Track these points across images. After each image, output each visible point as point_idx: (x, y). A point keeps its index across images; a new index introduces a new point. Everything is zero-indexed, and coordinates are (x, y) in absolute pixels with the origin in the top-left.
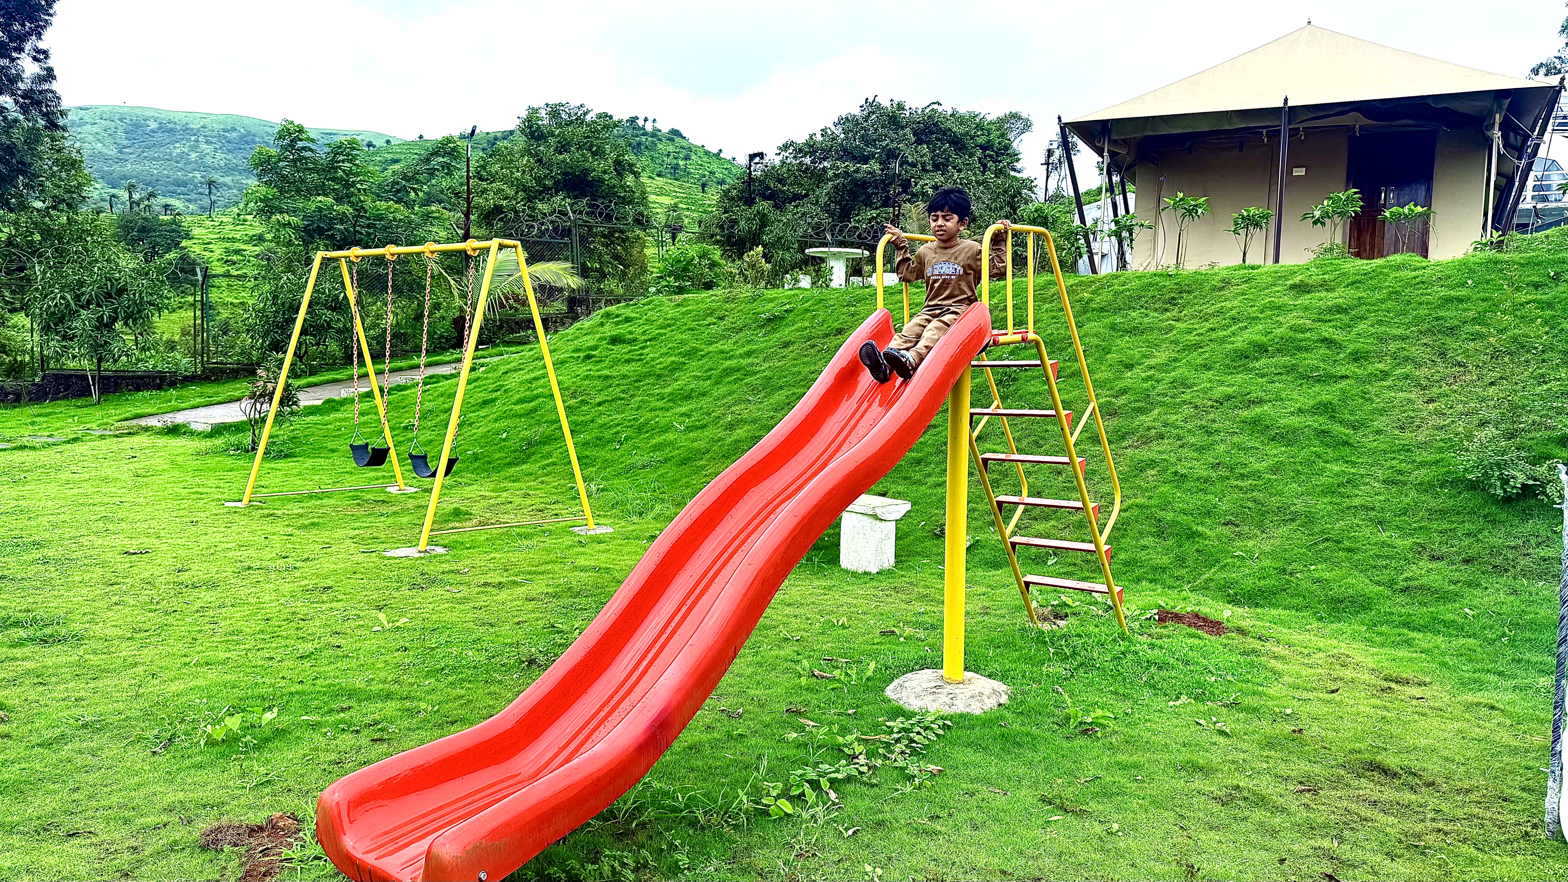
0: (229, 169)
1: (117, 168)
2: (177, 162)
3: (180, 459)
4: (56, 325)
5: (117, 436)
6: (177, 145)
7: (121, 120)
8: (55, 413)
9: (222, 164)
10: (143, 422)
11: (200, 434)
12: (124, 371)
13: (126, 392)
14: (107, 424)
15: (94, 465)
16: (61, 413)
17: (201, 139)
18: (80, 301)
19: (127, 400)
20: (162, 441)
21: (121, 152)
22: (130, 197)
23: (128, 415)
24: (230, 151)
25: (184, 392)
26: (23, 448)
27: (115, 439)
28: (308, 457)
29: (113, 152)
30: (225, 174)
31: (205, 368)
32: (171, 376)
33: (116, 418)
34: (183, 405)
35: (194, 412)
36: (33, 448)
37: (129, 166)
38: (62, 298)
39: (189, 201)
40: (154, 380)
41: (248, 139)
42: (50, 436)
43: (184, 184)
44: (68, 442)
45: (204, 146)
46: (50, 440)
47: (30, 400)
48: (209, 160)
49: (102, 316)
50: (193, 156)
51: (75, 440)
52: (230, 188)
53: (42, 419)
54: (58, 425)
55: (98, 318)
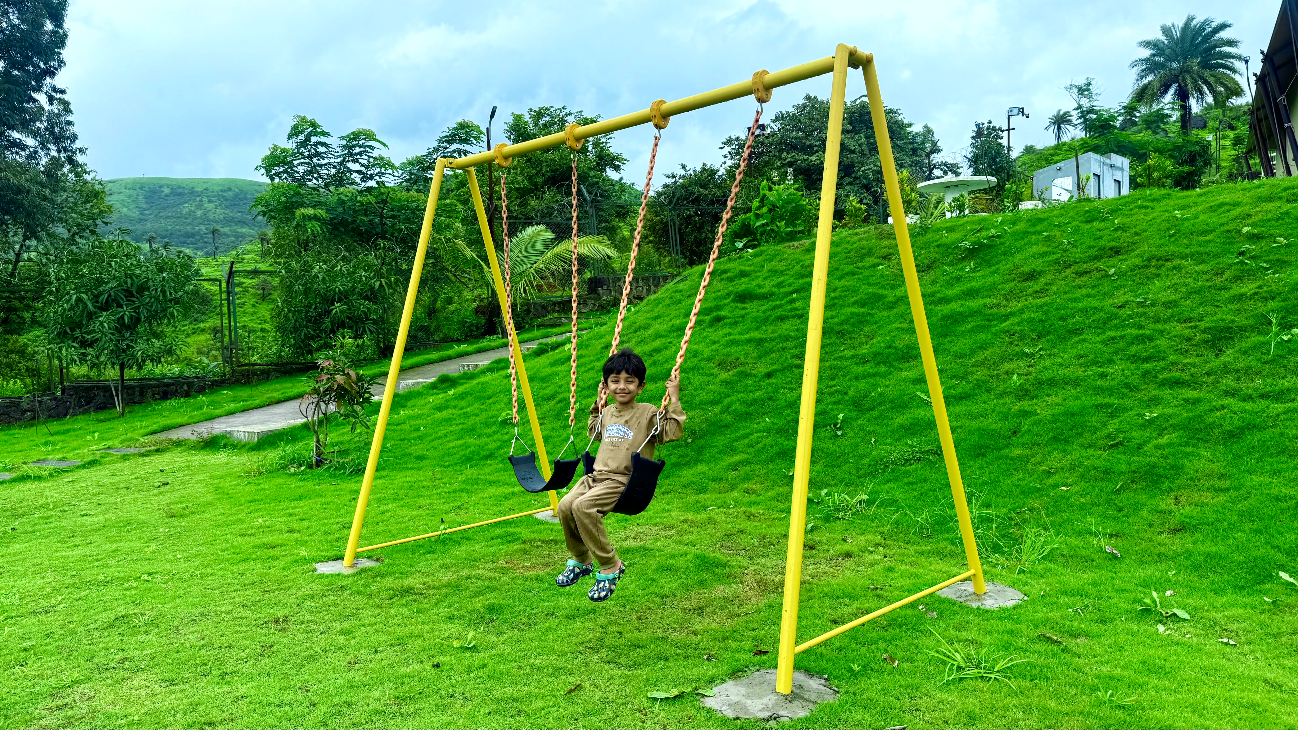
0: (228, 221)
1: (139, 227)
2: (186, 219)
3: (226, 484)
4: (73, 330)
5: (143, 455)
6: (186, 205)
7: (141, 188)
8: (74, 430)
9: (221, 217)
10: (174, 435)
11: (244, 446)
12: (150, 379)
13: (152, 402)
14: (131, 439)
15: (112, 500)
16: (80, 429)
17: (205, 199)
18: (97, 302)
19: (154, 410)
20: (198, 458)
21: (142, 214)
22: (151, 247)
23: (155, 427)
24: (227, 207)
25: (214, 397)
26: (25, 478)
27: (141, 459)
28: (394, 469)
29: (135, 214)
30: (224, 225)
31: (234, 371)
32: (200, 382)
33: (143, 431)
34: (218, 412)
35: (232, 419)
36: (38, 478)
37: (149, 225)
38: (79, 300)
39: (197, 249)
40: (181, 387)
41: (241, 196)
42: (63, 459)
43: (193, 235)
44: (83, 467)
45: (207, 205)
46: (61, 466)
47: (50, 416)
48: (211, 216)
49: (122, 317)
50: (199, 213)
51: (93, 463)
52: (228, 236)
53: (57, 438)
54: (75, 444)
55: (118, 319)
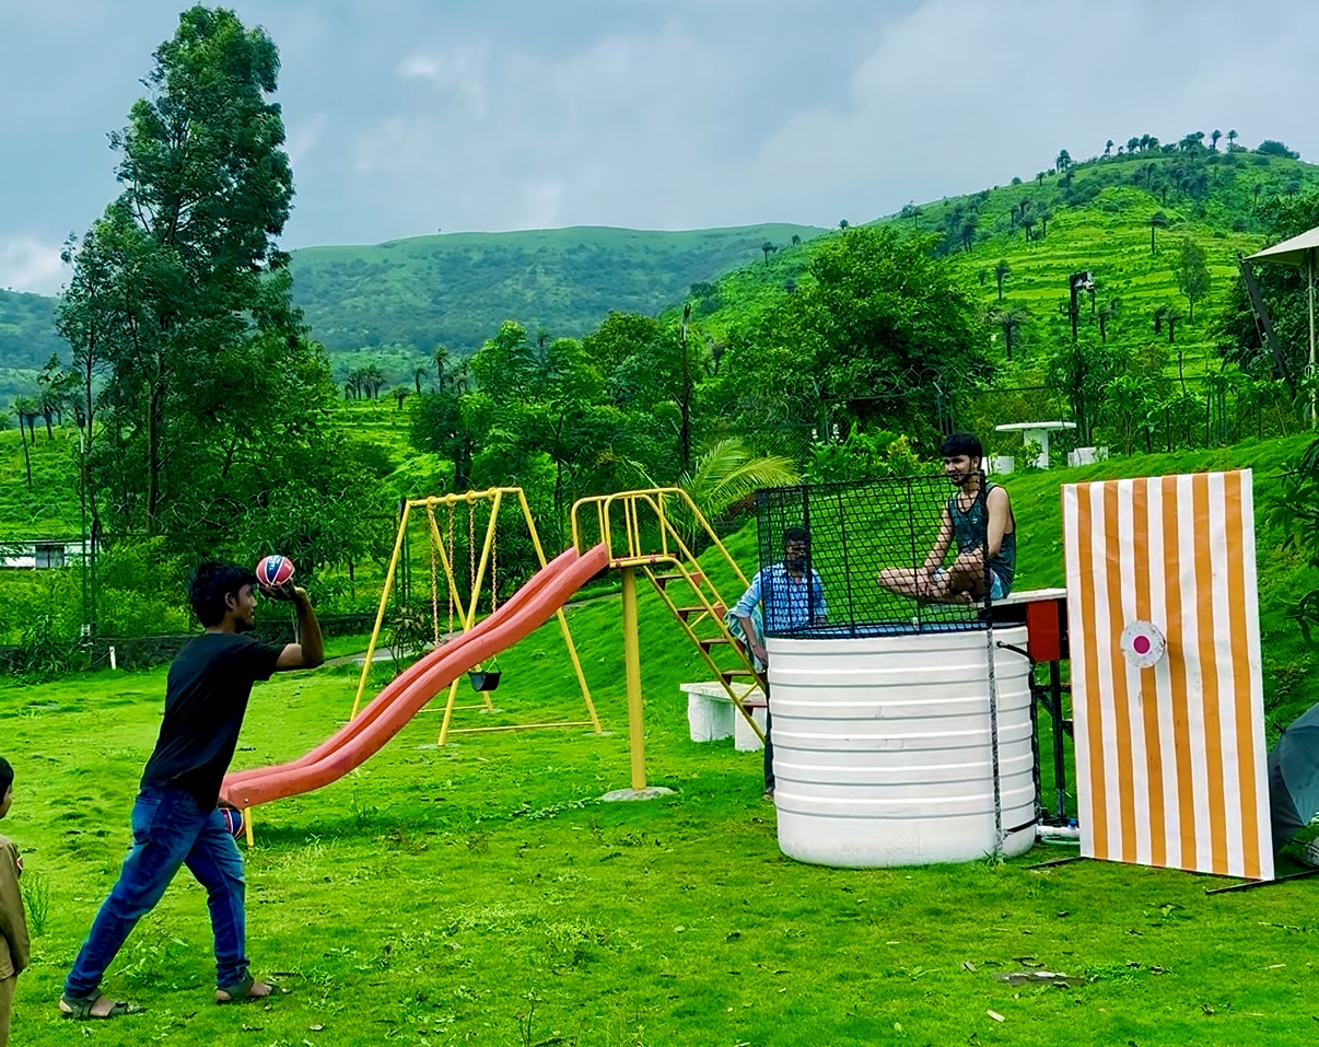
1: (431, 325)
2: (509, 307)
6: (508, 282)
7: (435, 255)
12: (328, 616)
17: (540, 269)
21: (436, 302)
24: (576, 281)
40: (355, 624)
41: (602, 260)
45: (543, 279)
48: (550, 299)
50: (530, 295)
